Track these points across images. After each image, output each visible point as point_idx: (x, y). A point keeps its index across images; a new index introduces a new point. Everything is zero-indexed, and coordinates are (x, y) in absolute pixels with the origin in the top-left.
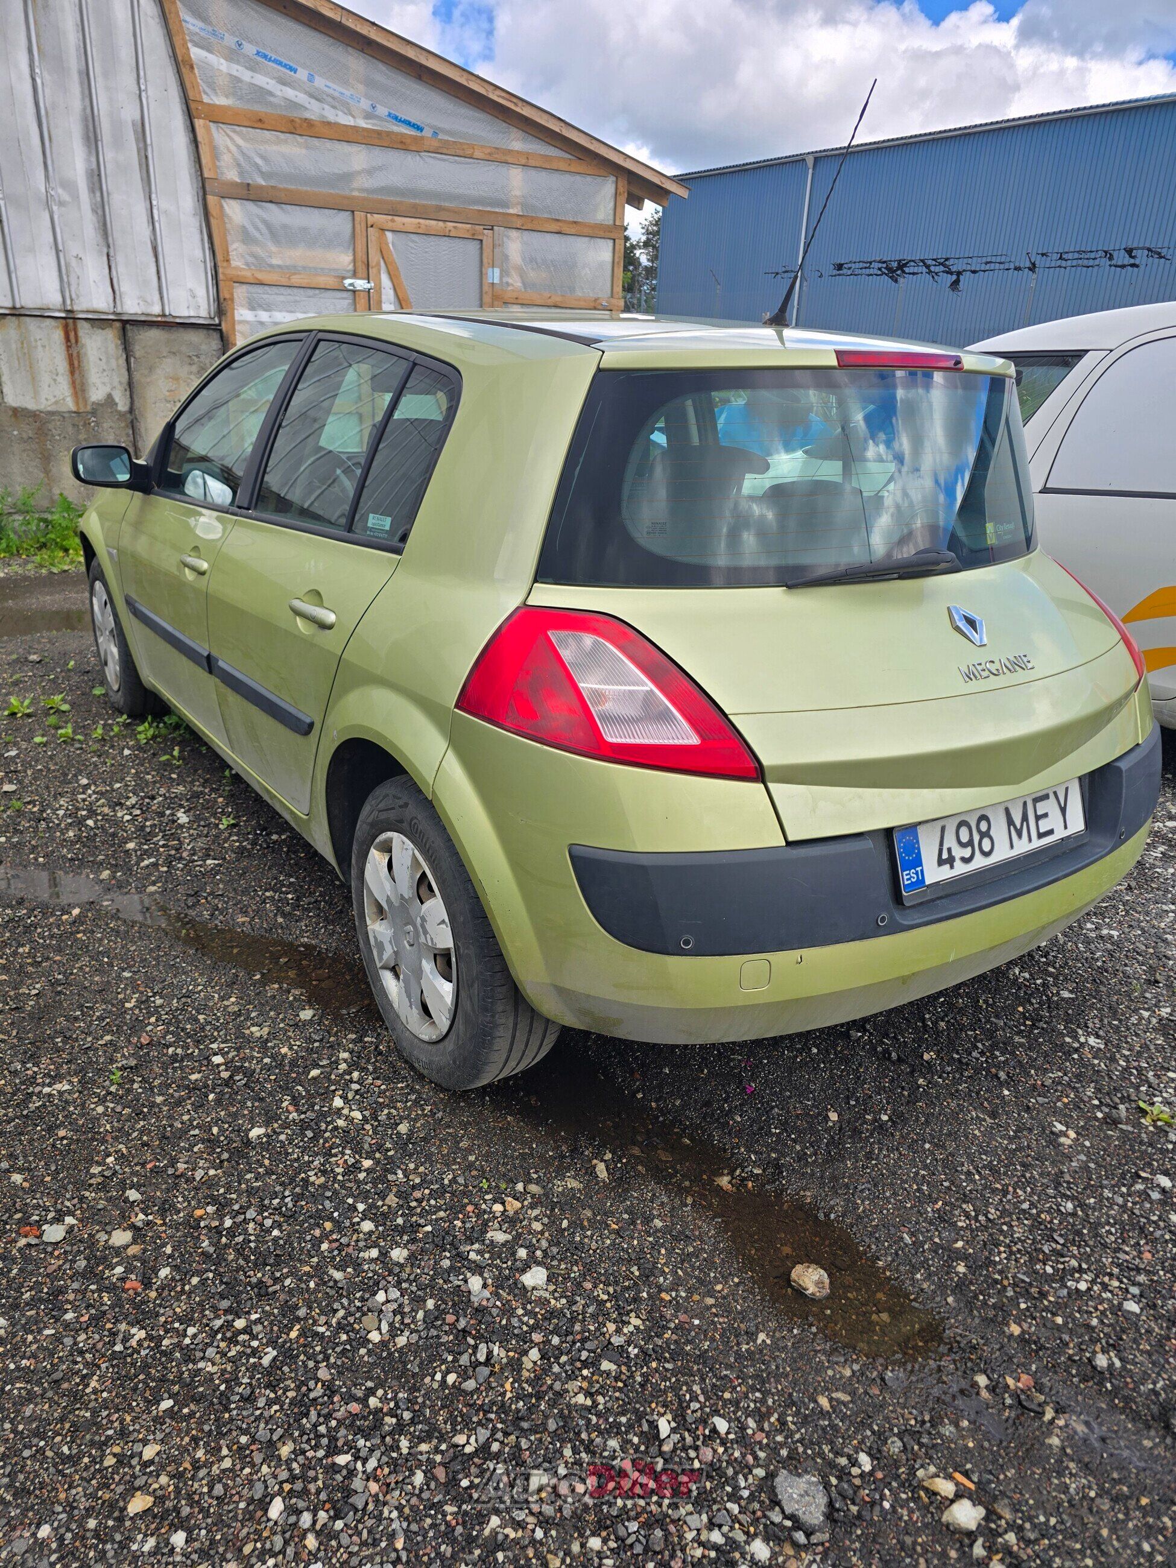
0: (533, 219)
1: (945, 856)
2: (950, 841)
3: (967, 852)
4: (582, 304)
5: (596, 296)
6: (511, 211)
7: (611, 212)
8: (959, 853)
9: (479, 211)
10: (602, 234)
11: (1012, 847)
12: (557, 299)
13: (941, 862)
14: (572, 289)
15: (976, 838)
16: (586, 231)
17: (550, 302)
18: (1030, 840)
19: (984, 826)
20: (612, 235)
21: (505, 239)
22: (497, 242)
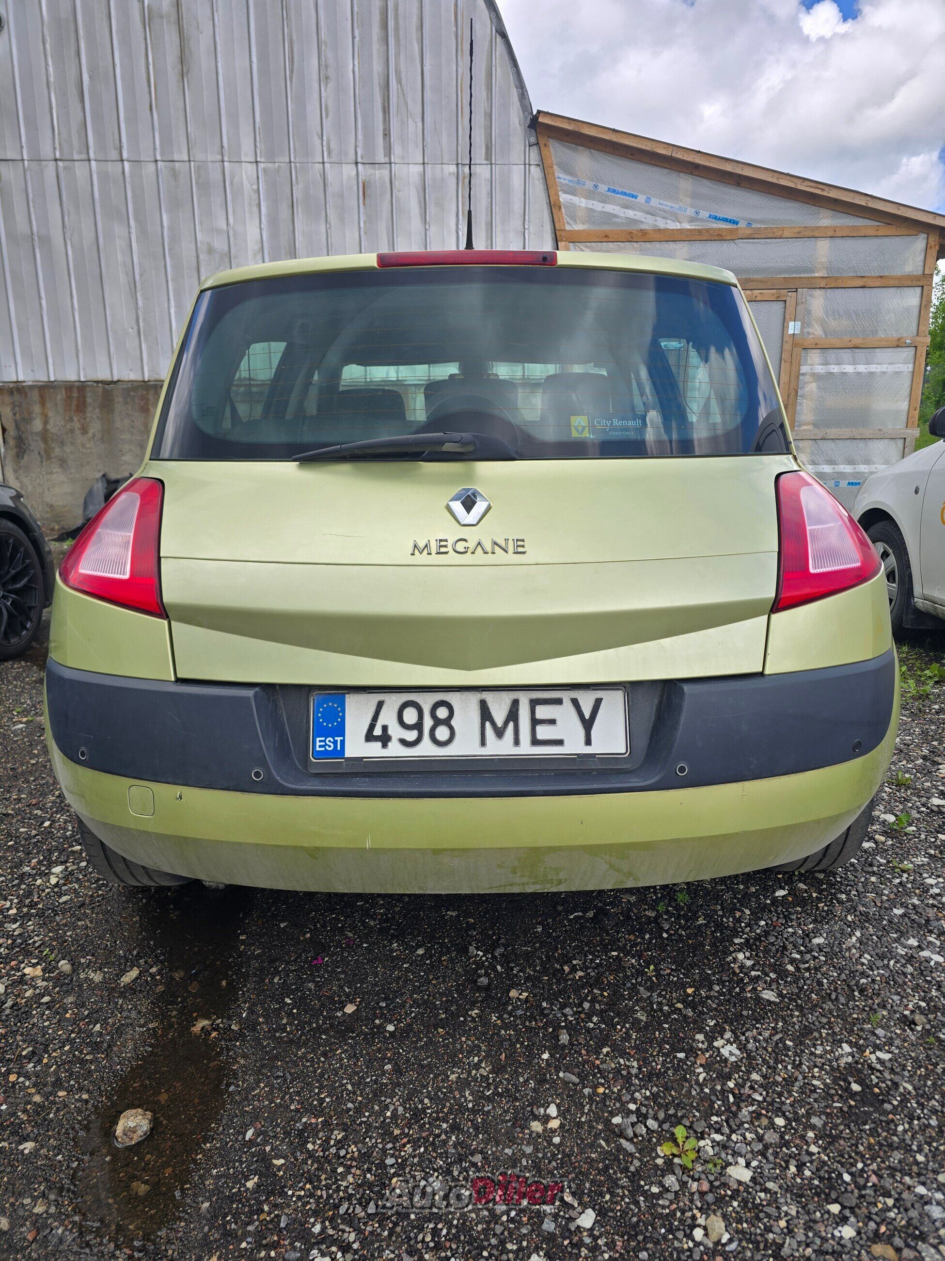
0: (837, 278)
1: (378, 731)
2: (388, 717)
3: (412, 736)
4: (884, 344)
5: (900, 336)
6: (817, 275)
7: (921, 264)
8: (396, 731)
9: (785, 278)
10: (909, 283)
11: (483, 743)
12: (856, 341)
13: (369, 737)
14: (875, 332)
15: (428, 723)
16: (892, 283)
17: (850, 345)
18: (517, 742)
19: (442, 713)
20: (921, 283)
21: (808, 298)
22: (799, 301)
